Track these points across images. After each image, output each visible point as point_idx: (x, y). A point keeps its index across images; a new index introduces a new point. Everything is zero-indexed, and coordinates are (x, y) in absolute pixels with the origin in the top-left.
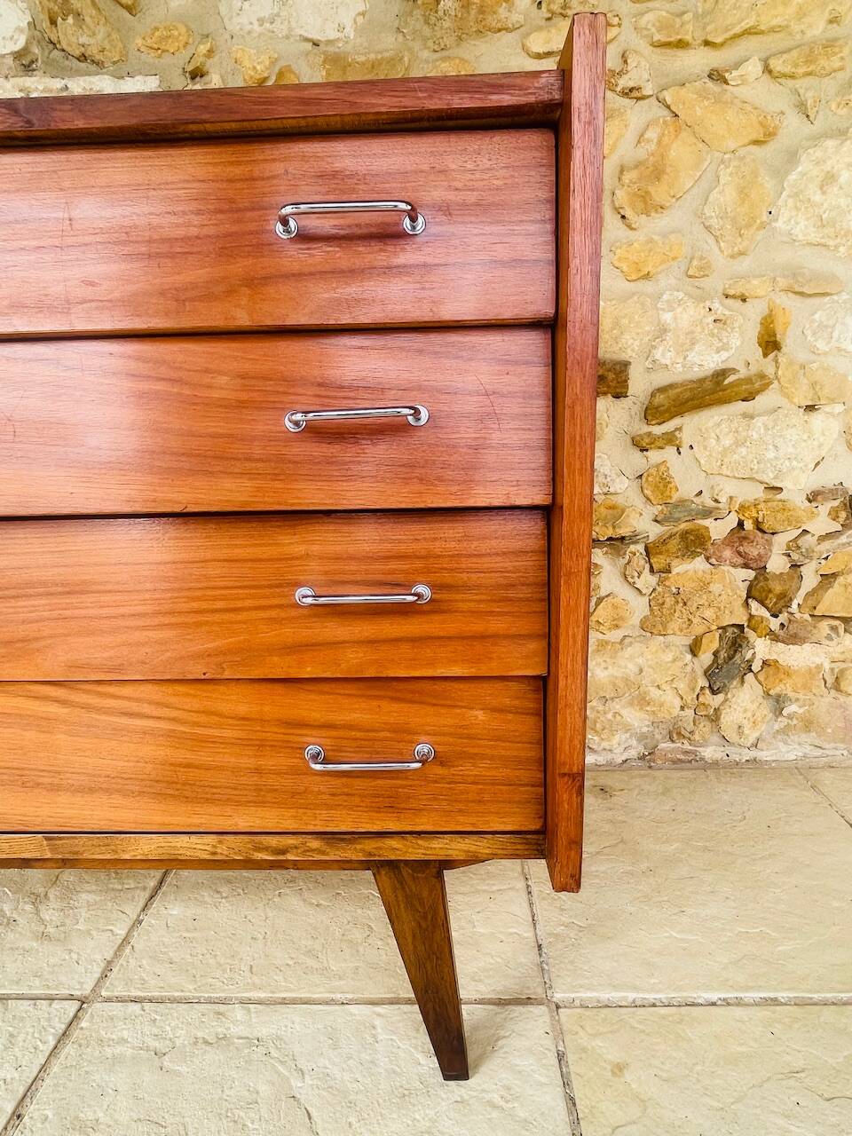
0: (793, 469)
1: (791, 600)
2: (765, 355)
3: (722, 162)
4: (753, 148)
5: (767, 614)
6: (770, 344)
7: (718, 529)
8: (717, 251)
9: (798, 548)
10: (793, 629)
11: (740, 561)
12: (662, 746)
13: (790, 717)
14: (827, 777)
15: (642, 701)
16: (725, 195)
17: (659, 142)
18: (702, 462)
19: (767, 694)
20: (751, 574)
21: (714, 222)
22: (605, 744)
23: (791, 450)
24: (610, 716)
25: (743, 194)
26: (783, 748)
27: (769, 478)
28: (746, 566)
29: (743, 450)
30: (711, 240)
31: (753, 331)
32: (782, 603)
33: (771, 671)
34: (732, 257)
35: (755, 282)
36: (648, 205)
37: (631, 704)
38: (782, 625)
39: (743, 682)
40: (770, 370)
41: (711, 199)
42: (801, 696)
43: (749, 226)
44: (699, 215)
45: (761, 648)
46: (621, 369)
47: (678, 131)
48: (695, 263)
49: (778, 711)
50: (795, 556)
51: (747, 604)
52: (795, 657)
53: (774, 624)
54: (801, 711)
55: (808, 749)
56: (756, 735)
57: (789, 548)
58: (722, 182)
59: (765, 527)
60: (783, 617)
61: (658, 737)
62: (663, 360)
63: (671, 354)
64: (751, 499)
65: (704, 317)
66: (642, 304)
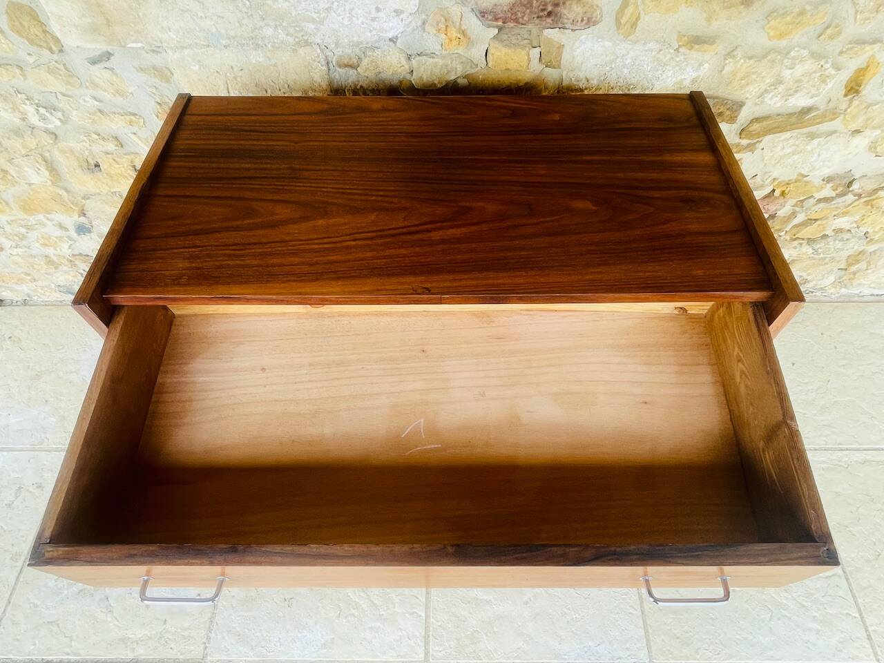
0: (824, 166)
2: (846, 95)
6: (854, 88)
8: (852, 21)
9: (803, 205)
18: (766, 157)
23: (828, 156)
27: (804, 170)
29: (796, 157)
30: (852, 12)
31: (845, 76)
35: (868, 48)
40: (843, 107)
46: (737, 107)
48: (830, 30)
57: (795, 205)
62: (769, 102)
63: (777, 99)
64: (786, 179)
65: (815, 72)
66: (773, 62)
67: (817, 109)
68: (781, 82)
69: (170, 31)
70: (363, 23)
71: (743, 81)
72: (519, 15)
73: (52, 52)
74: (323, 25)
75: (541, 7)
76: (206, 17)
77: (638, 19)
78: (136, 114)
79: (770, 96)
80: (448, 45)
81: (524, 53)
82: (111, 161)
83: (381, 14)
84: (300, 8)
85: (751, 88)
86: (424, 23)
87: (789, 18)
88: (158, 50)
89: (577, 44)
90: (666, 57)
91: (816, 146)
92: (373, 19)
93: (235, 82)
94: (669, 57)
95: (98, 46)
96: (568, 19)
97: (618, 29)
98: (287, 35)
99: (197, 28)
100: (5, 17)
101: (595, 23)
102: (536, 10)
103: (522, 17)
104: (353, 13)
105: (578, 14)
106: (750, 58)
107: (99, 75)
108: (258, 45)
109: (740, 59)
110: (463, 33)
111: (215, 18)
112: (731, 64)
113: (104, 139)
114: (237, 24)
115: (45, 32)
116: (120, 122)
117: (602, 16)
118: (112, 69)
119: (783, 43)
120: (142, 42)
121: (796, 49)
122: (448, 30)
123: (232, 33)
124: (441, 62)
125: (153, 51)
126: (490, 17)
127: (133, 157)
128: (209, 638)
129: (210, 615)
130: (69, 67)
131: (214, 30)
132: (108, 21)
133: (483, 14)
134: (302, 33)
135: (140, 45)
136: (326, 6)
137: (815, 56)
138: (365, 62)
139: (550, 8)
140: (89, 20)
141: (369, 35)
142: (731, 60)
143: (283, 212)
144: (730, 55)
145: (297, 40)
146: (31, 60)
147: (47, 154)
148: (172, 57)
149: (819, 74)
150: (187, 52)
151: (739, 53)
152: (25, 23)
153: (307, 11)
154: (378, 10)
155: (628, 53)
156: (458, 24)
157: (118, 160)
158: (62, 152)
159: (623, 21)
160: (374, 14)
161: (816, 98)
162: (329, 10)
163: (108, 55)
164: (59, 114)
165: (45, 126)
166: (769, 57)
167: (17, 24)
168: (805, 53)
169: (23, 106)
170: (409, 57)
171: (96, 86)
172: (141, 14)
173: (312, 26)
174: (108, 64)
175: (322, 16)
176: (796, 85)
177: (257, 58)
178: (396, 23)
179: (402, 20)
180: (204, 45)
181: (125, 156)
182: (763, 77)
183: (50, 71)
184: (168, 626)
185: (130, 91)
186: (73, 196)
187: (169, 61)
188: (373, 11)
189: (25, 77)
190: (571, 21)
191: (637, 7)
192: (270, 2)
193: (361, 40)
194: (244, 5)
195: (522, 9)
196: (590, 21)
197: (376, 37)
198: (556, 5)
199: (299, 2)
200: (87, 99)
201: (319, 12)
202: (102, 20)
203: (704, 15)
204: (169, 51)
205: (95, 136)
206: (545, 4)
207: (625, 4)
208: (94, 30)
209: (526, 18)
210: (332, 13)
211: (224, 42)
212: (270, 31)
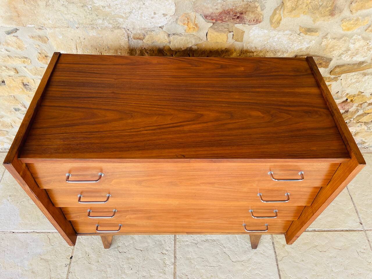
18: (343, 84)
29: (357, 84)
46: (329, 61)
62: (344, 59)
63: (348, 57)
64: (353, 94)
65: (365, 46)
66: (345, 41)
67: (367, 62)
68: (349, 50)
69: (49, 20)
70: (147, 19)
71: (331, 49)
72: (224, 17)
74: (127, 19)
75: (234, 14)
76: (68, 14)
77: (281, 20)
78: (27, 58)
79: (344, 56)
80: (188, 31)
81: (225, 35)
82: (11, 80)
83: (156, 16)
84: (116, 11)
85: (335, 52)
86: (177, 20)
87: (352, 22)
88: (42, 28)
89: (251, 31)
90: (294, 37)
91: (367, 79)
92: (152, 18)
93: (81, 44)
94: (295, 37)
95: (12, 26)
96: (247, 20)
97: (271, 24)
98: (109, 23)
99: (63, 19)
101: (260, 22)
102: (232, 16)
103: (225, 19)
104: (143, 15)
105: (252, 18)
106: (334, 39)
107: (10, 39)
108: (94, 28)
109: (330, 39)
110: (196, 25)
111: (73, 14)
112: (325, 41)
113: (9, 69)
114: (84, 18)
116: (19, 62)
117: (263, 18)
118: (17, 37)
119: (349, 32)
120: (34, 25)
121: (356, 35)
122: (189, 24)
123: (81, 22)
124: (185, 38)
125: (40, 29)
126: (209, 18)
127: (23, 78)
131: (72, 20)
132: (19, 15)
133: (206, 17)
134: (117, 23)
135: (33, 26)
136: (129, 11)
137: (364, 39)
138: (147, 37)
139: (238, 15)
140: (9, 14)
141: (150, 25)
142: (325, 40)
143: (110, 115)
144: (325, 37)
145: (114, 26)
148: (48, 32)
149: (366, 47)
150: (57, 29)
151: (329, 36)
153: (120, 13)
154: (155, 13)
155: (276, 36)
156: (193, 21)
157: (15, 79)
159: (273, 21)
160: (153, 15)
161: (366, 58)
162: (130, 13)
163: (16, 30)
166: (343, 39)
168: (360, 37)
170: (169, 35)
171: (8, 44)
172: (35, 12)
173: (122, 20)
174: (15, 34)
175: (127, 15)
176: (356, 51)
177: (93, 33)
178: (163, 20)
179: (166, 19)
180: (66, 27)
181: (19, 78)
182: (341, 48)
185: (25, 47)
187: (47, 33)
188: (153, 14)
190: (248, 21)
191: (280, 15)
192: (101, 8)
193: (146, 27)
194: (88, 9)
195: (225, 15)
196: (257, 21)
197: (153, 26)
198: (242, 14)
199: (116, 9)
200: (2, 50)
201: (125, 14)
202: (16, 14)
203: (312, 19)
204: (48, 29)
205: (4, 68)
206: (236, 13)
207: (274, 13)
208: (11, 19)
209: (227, 19)
210: (132, 14)
211: (76, 26)
212: (100, 21)
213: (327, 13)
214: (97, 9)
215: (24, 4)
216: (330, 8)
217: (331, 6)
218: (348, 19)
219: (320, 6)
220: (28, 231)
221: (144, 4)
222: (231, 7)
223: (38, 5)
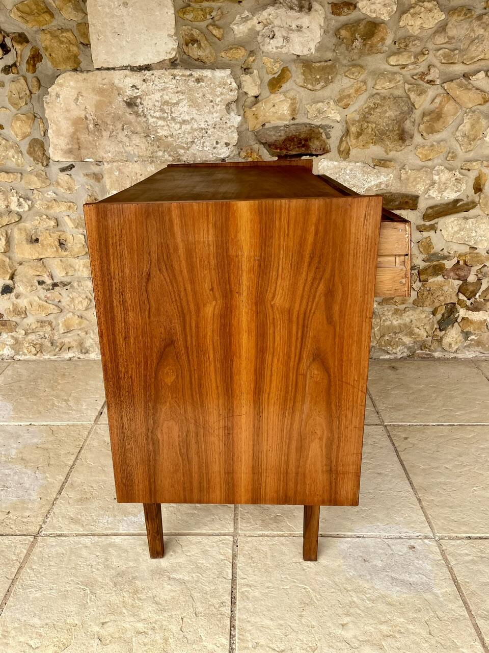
0: (482, 240)
1: (476, 294)
2: (475, 193)
3: (466, 112)
4: (479, 107)
5: (465, 299)
6: (478, 188)
7: (449, 264)
8: (460, 150)
9: (482, 272)
10: (476, 305)
11: (457, 277)
12: (417, 352)
13: (471, 340)
14: (484, 364)
15: (411, 333)
16: (466, 127)
17: (440, 104)
18: (445, 236)
19: (462, 332)
20: (460, 282)
21: (460, 138)
22: (394, 351)
23: (482, 232)
24: (397, 340)
25: (473, 126)
26: (467, 353)
27: (472, 243)
28: (459, 279)
29: (462, 233)
30: (458, 146)
31: (471, 183)
32: (472, 295)
33: (465, 321)
34: (466, 152)
35: (474, 164)
36: (432, 130)
37: (406, 335)
38: (472, 303)
39: (453, 326)
40: (477, 200)
41: (459, 129)
42: (476, 332)
43: (474, 139)
44: (454, 134)
45: (462, 312)
46: (416, 198)
47: (449, 100)
48: (450, 155)
49: (466, 338)
50: (480, 276)
51: (457, 295)
52: (476, 316)
53: (468, 303)
54: (476, 338)
55: (478, 354)
56: (456, 347)
57: (477, 272)
58: (465, 122)
59: (468, 264)
60: (472, 300)
61: (416, 348)
62: (433, 197)
63: (437, 194)
64: (464, 252)
65: (452, 178)
66: (426, 172)
67: (462, 200)
68: (435, 183)
69: (109, 153)
70: (209, 150)
71: (414, 183)
72: (288, 146)
73: (43, 165)
74: (188, 151)
75: (299, 142)
76: (130, 145)
77: (349, 150)
78: (74, 203)
79: (432, 192)
82: (48, 235)
83: (218, 146)
84: (178, 141)
85: (419, 187)
86: (239, 153)
87: (426, 148)
88: (99, 163)
89: (320, 164)
91: (471, 224)
92: (214, 148)
94: (369, 170)
95: (69, 161)
97: (340, 155)
98: (169, 156)
99: (124, 152)
100: (28, 146)
101: (327, 152)
102: (296, 143)
104: (205, 144)
105: (318, 146)
106: (414, 170)
107: (62, 178)
108: (153, 161)
109: (409, 170)
110: (260, 156)
111: (134, 146)
112: (404, 173)
113: (49, 219)
114: (145, 150)
115: (44, 154)
116: (63, 208)
117: (330, 148)
118: (70, 175)
119: (430, 164)
120: (93, 158)
121: (438, 166)
122: (253, 154)
123: (141, 154)
125: (97, 164)
126: (273, 148)
127: (61, 233)
128: (44, 522)
129: (48, 509)
130: (47, 174)
131: (132, 153)
132: (79, 147)
133: (269, 146)
135: (91, 160)
136: (191, 140)
137: (450, 170)
139: (303, 143)
140: (70, 146)
141: (211, 156)
144: (402, 168)
146: (29, 169)
147: (9, 232)
148: (105, 168)
149: (454, 179)
150: (115, 164)
151: (407, 167)
152: (36, 149)
153: (182, 143)
154: (217, 143)
155: (347, 167)
156: (257, 152)
157: (52, 234)
158: (20, 229)
159: (342, 149)
160: (215, 145)
161: (459, 194)
162: (193, 142)
163: (72, 167)
164: (30, 203)
165: (18, 210)
166: (424, 170)
167: (32, 149)
168: (443, 168)
169: (12, 197)
171: (58, 184)
172: (97, 144)
173: (183, 151)
174: (69, 172)
175: (188, 146)
176: (444, 185)
177: (151, 168)
178: (226, 150)
179: (229, 149)
180: (125, 161)
181: (57, 233)
182: (424, 180)
183: (37, 175)
184: (10, 515)
185: (75, 188)
186: (12, 263)
187: (104, 170)
188: (215, 143)
189: (21, 179)
190: (315, 149)
191: (347, 143)
192: (164, 138)
193: (208, 159)
194: (151, 139)
195: (289, 142)
196: (325, 151)
197: (215, 158)
198: (306, 140)
199: (178, 138)
200: (49, 193)
201: (187, 144)
202: (77, 146)
203: (383, 149)
204: (105, 164)
205: (45, 217)
206: (301, 140)
207: (341, 141)
208: (70, 151)
209: (291, 147)
210: (194, 145)
211: (135, 159)
212: (160, 154)
213: (397, 137)
214: (158, 139)
215: (88, 134)
216: (397, 132)
217: (398, 130)
218: (422, 145)
219: (387, 130)
220: (22, 424)
221: (207, 132)
222: (294, 134)
223: (102, 136)
